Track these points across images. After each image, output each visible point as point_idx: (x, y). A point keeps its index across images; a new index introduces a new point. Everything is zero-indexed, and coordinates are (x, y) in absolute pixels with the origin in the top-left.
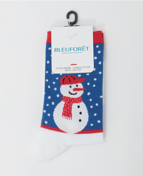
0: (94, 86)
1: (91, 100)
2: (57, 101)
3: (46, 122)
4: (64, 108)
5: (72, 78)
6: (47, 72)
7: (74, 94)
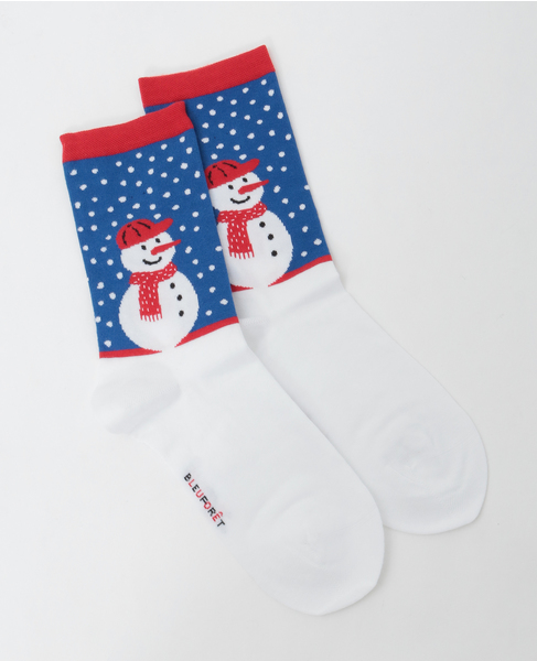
0: (197, 229)
1: (196, 262)
2: (121, 288)
3: (108, 343)
4: (141, 299)
5: (143, 227)
6: (81, 229)
7: (156, 262)
